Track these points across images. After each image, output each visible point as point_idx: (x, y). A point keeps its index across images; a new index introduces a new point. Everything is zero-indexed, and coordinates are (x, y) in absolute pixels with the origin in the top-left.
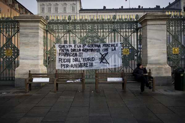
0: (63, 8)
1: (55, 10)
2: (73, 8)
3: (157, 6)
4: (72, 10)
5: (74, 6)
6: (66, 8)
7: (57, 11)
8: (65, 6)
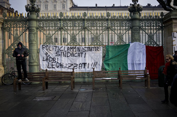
0: (53, 5)
1: (45, 7)
2: (63, 5)
3: (148, 4)
4: (62, 8)
5: (64, 3)
6: (56, 5)
7: (47, 8)
8: (55, 4)
